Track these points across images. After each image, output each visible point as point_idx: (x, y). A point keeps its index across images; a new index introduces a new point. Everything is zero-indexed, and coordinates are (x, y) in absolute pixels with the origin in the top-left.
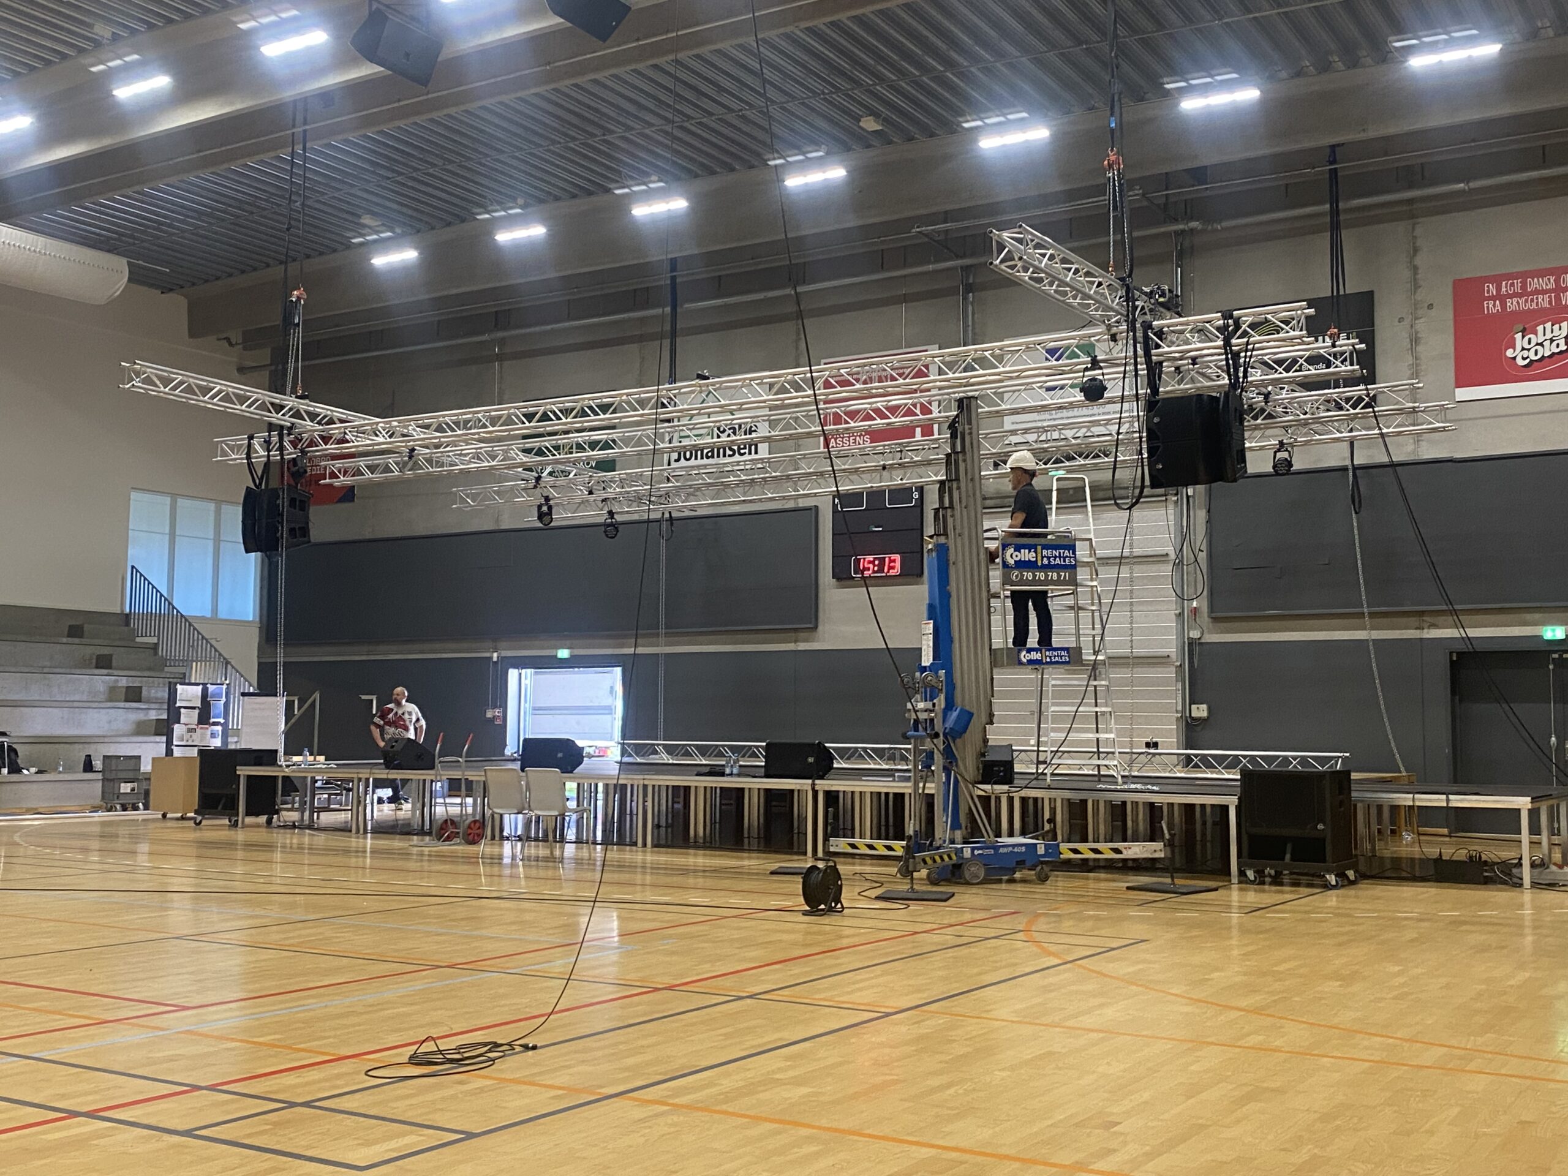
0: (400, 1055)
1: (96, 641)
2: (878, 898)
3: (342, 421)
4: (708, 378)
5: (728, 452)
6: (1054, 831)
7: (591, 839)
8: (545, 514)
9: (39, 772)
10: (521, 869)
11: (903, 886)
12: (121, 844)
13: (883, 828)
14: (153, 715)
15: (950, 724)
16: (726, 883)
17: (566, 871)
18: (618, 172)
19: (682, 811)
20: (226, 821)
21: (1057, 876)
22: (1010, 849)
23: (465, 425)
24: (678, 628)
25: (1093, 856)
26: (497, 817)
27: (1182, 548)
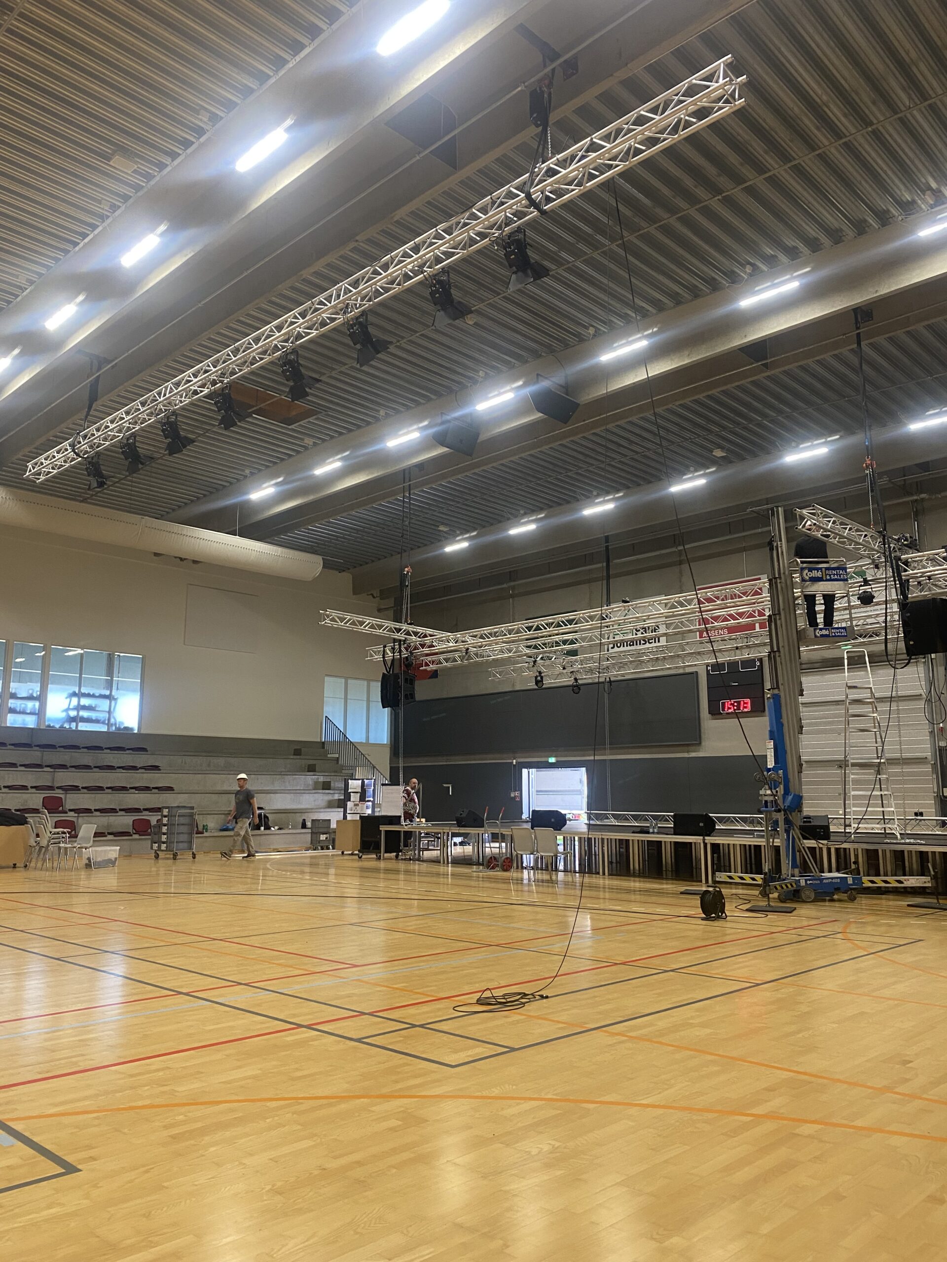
0: (471, 998)
1: (307, 757)
2: (747, 910)
3: (431, 636)
4: (629, 602)
5: (642, 642)
6: (858, 869)
7: (573, 869)
8: (539, 681)
9: (280, 829)
10: (534, 888)
11: (763, 903)
12: (321, 870)
13: (748, 865)
14: (336, 797)
15: (787, 803)
16: (654, 899)
17: (560, 889)
18: (575, 492)
19: (625, 853)
20: (374, 856)
21: (861, 897)
22: (830, 880)
23: (495, 634)
24: (616, 744)
25: (884, 885)
26: (519, 856)
27: (930, 691)
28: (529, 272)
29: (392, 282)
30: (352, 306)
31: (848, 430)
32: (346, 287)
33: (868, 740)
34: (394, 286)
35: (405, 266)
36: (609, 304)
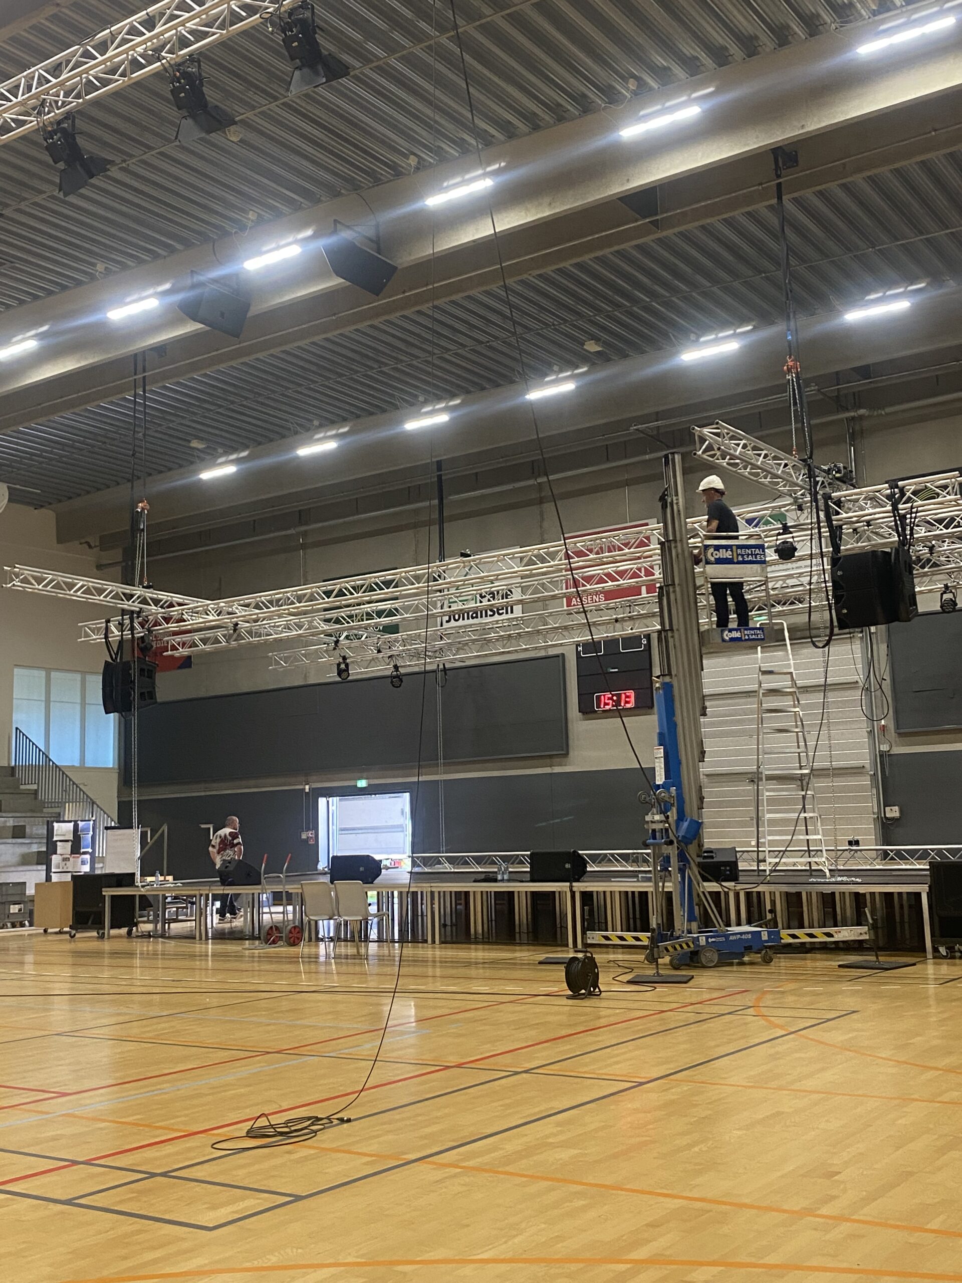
0: (241, 1129)
2: (629, 982)
3: (180, 605)
4: (470, 556)
5: (489, 613)
6: (775, 920)
7: (390, 938)
8: (343, 671)
10: (334, 967)
11: (650, 972)
12: (12, 956)
13: (631, 921)
14: (35, 848)
15: (681, 833)
16: (503, 973)
17: (371, 967)
18: (393, 396)
19: (463, 912)
20: (95, 934)
21: (780, 958)
22: (739, 936)
23: (278, 602)
24: (453, 759)
25: (809, 940)
26: (313, 923)
27: (869, 676)
28: (320, 68)
29: (113, 71)
30: (50, 103)
31: (764, 318)
32: (40, 75)
33: (787, 744)
34: (116, 77)
35: (133, 48)
36: (436, 122)
